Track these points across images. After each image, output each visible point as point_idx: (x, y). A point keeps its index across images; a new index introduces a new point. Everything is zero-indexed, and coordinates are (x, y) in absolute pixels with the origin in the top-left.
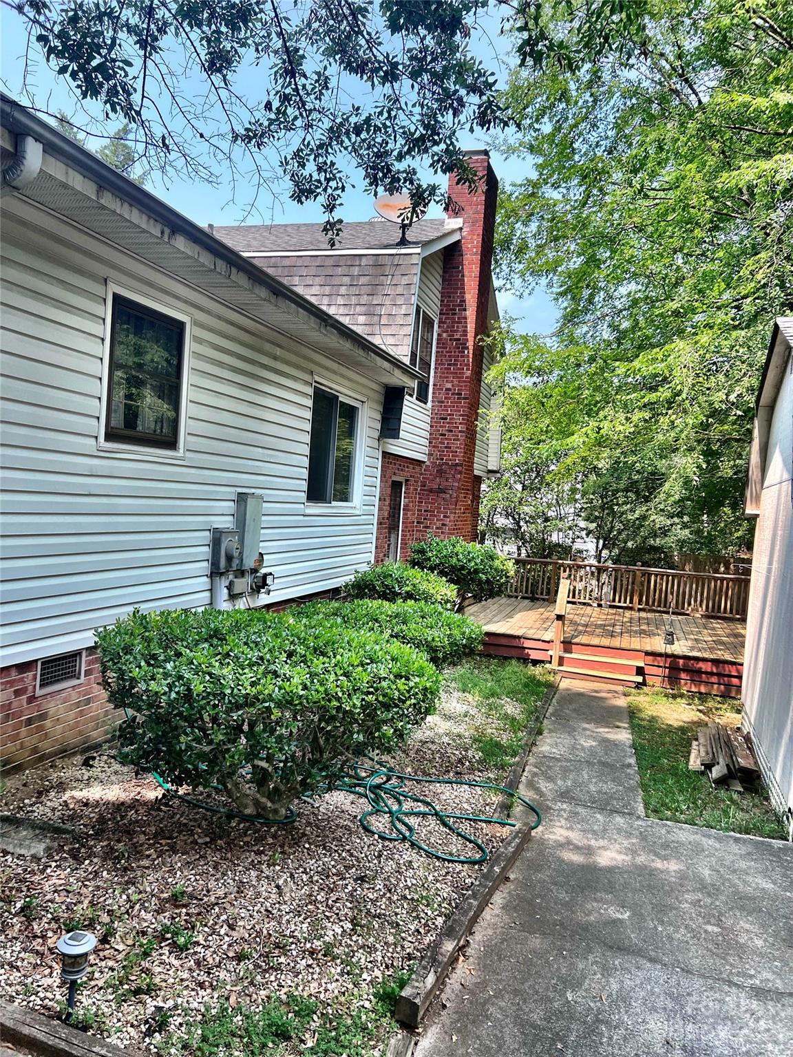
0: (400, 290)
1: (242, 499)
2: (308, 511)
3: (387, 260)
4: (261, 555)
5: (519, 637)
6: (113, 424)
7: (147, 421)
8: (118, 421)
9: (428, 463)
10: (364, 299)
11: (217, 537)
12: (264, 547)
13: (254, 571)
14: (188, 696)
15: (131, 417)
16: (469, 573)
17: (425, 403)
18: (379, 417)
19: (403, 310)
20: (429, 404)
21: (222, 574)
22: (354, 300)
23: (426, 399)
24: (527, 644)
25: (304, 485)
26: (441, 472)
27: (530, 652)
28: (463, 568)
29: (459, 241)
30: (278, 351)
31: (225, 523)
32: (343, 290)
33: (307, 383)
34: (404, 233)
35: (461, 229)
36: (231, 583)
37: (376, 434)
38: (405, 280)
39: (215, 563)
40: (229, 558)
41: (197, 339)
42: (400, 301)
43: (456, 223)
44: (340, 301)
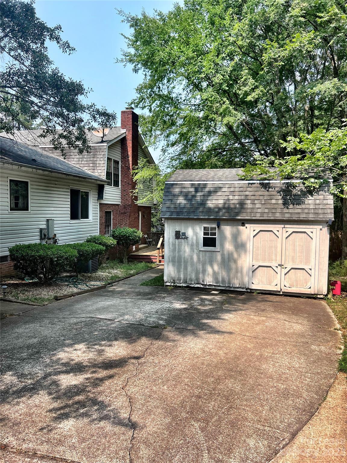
0: (101, 156)
1: (48, 221)
2: (71, 222)
3: (97, 148)
4: (55, 234)
5: (149, 256)
6: (12, 206)
7: (20, 205)
8: (13, 206)
9: (121, 205)
10: (92, 159)
11: (41, 230)
12: (55, 232)
13: (53, 238)
14: (22, 256)
15: (17, 204)
16: (127, 237)
17: (118, 187)
18: (97, 194)
19: (103, 162)
20: (120, 186)
21: (43, 239)
22: (89, 159)
23: (119, 185)
24: (152, 257)
25: (69, 216)
26: (125, 208)
27: (153, 260)
28: (125, 236)
29: (125, 136)
30: (57, 183)
31: (44, 227)
32: (85, 156)
33: (67, 189)
34: (102, 139)
35: (125, 133)
36: (47, 241)
37: (96, 199)
38: (103, 153)
39: (41, 236)
40: (45, 235)
41: (31, 185)
42: (102, 159)
43: (124, 131)
44: (85, 160)
